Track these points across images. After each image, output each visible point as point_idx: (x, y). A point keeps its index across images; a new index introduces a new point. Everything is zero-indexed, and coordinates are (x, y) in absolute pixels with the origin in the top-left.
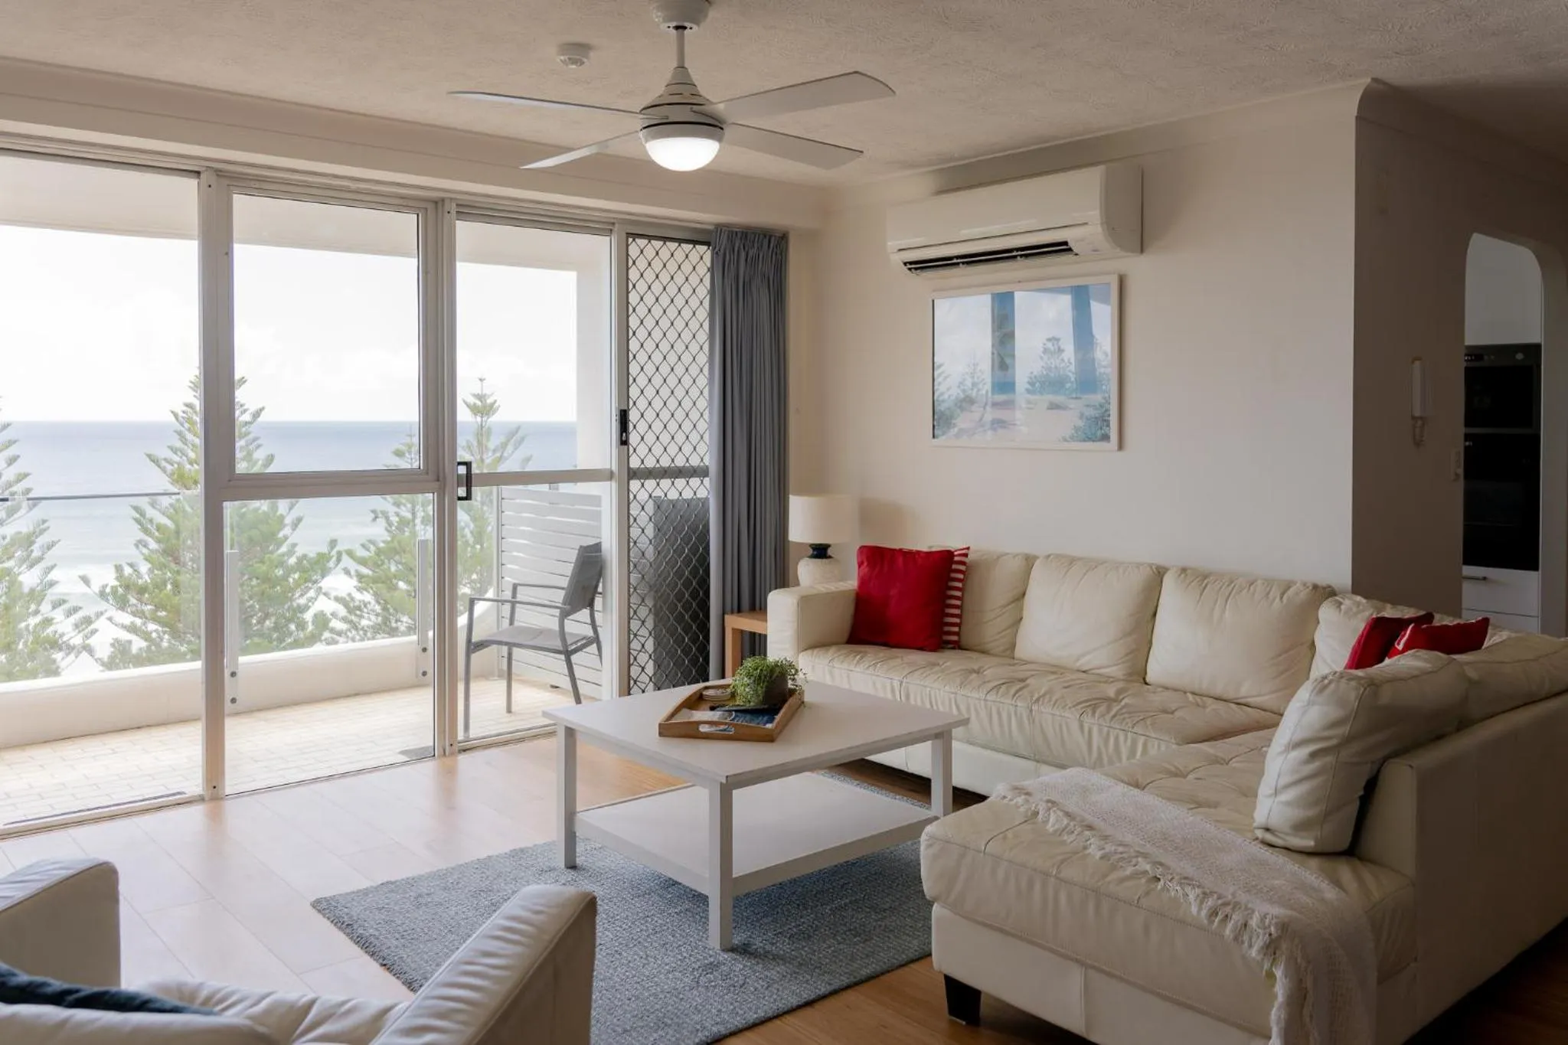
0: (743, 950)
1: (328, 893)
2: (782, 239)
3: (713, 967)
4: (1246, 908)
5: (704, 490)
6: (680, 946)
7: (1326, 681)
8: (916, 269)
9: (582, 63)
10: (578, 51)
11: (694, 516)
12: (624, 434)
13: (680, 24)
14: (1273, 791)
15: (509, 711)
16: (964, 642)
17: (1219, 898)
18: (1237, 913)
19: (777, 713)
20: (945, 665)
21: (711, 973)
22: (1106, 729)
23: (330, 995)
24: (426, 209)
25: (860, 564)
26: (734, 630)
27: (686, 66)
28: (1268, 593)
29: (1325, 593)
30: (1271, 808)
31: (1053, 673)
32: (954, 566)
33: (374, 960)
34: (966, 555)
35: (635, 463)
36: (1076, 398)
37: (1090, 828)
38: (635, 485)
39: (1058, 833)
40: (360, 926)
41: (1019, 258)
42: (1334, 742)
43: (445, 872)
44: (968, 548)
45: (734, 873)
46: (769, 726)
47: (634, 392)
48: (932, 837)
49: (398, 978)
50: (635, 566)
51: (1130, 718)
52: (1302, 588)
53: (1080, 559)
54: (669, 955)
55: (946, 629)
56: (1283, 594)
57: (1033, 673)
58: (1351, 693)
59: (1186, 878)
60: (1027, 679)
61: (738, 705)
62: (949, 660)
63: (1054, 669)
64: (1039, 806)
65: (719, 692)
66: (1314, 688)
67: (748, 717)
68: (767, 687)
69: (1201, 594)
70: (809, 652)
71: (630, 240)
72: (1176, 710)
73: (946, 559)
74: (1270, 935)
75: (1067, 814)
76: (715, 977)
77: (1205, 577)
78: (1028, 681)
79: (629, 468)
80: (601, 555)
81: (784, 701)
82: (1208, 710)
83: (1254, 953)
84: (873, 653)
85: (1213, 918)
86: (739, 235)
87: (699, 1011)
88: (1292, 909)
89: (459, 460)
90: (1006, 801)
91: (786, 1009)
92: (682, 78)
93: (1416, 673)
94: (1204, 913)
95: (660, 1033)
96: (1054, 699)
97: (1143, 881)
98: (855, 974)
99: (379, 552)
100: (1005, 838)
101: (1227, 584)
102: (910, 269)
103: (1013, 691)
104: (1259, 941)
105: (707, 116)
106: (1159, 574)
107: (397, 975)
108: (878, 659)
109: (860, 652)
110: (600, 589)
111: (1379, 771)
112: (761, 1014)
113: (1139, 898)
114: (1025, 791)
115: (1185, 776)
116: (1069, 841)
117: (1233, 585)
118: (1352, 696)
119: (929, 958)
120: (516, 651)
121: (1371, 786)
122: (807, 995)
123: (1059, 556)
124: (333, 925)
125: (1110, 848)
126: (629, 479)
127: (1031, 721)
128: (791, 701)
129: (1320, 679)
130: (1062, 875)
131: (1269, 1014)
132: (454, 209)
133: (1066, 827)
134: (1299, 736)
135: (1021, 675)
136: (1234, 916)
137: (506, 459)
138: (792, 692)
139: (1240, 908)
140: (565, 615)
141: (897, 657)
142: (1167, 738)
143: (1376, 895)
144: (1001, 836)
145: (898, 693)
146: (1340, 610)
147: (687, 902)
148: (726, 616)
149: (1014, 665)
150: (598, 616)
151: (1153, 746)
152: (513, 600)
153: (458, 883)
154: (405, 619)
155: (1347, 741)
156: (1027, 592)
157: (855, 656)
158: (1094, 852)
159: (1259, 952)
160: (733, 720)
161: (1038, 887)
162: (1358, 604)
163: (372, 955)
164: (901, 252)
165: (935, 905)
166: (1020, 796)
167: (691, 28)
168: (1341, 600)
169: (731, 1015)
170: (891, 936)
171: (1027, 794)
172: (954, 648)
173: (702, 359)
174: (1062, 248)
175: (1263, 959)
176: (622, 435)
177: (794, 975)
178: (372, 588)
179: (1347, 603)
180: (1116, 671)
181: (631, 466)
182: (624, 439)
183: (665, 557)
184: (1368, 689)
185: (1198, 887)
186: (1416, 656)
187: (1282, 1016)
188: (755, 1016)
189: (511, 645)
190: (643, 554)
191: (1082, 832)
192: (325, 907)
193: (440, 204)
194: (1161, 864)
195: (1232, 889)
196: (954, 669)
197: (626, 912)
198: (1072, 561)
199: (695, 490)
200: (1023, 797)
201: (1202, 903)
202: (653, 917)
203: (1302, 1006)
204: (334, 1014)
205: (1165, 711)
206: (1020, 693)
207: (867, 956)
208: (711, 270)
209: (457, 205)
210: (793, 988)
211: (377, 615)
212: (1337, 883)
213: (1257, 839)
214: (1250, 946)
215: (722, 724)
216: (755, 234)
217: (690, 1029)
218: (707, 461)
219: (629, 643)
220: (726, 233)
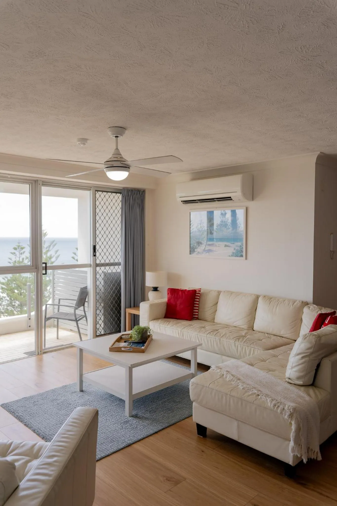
0: (135, 416)
1: (6, 402)
2: (144, 192)
3: (127, 422)
4: (284, 404)
5: (119, 269)
6: (116, 416)
7: (306, 336)
8: (185, 203)
9: (85, 144)
10: (84, 141)
11: (116, 278)
12: (95, 253)
13: (117, 136)
14: (291, 368)
15: (58, 339)
16: (199, 317)
17: (276, 401)
18: (281, 405)
19: (145, 343)
20: (194, 325)
21: (126, 424)
22: (242, 346)
23: (16, 441)
24: (32, 183)
25: (168, 294)
26: (129, 313)
27: (118, 148)
28: (289, 304)
29: (306, 304)
30: (290, 373)
31: (227, 327)
32: (197, 294)
33: (22, 423)
34: (200, 291)
35: (98, 262)
36: (233, 244)
37: (239, 379)
38: (98, 268)
39: (230, 381)
40: (17, 412)
41: (216, 201)
42: (309, 354)
43: (42, 394)
44: (201, 289)
45: (133, 392)
46: (143, 348)
47: (98, 240)
48: (193, 383)
49: (30, 429)
50: (98, 294)
51: (249, 342)
52: (299, 302)
53: (234, 292)
54: (113, 419)
55: (194, 313)
56: (293, 304)
57: (220, 328)
58: (313, 339)
59: (267, 395)
60: (219, 329)
61: (133, 341)
62: (195, 323)
63: (226, 326)
64: (224, 373)
65: (127, 336)
66: (303, 338)
67: (136, 344)
68: (142, 335)
69: (270, 303)
70: (153, 321)
71: (96, 192)
72: (263, 339)
73: (194, 292)
74: (291, 412)
75: (232, 375)
76: (128, 425)
77: (271, 298)
78: (219, 330)
79: (96, 263)
80: (87, 290)
81: (147, 339)
82: (272, 339)
83: (286, 417)
84: (173, 321)
85: (274, 407)
86: (130, 191)
87: (124, 436)
88: (296, 403)
89: (43, 262)
90: (214, 371)
91: (149, 435)
92: (117, 152)
93: (331, 332)
94: (272, 405)
95: (112, 444)
96: (227, 336)
97: (255, 396)
98: (170, 423)
99: (8, 280)
100: (214, 383)
101: (277, 301)
102: (183, 203)
103: (215, 333)
104: (288, 413)
105: (125, 164)
106: (257, 297)
107: (30, 428)
108: (174, 323)
109: (168, 321)
110: (87, 300)
111: (321, 361)
112: (142, 437)
113: (254, 401)
114: (219, 368)
115: (265, 361)
116: (233, 383)
117: (278, 302)
118: (313, 341)
119: (191, 417)
120: (60, 320)
121: (318, 366)
122: (156, 430)
123: (228, 291)
124: (8, 412)
125: (245, 386)
126: (96, 267)
127: (220, 343)
128: (149, 339)
129: (305, 335)
130: (231, 394)
131: (290, 435)
132: (41, 183)
133: (232, 379)
134: (298, 352)
135: (217, 328)
136: (280, 406)
137: (50, 251)
138: (149, 336)
139: (282, 404)
140: (76, 309)
141: (179, 323)
142: (260, 349)
143: (320, 397)
144: (213, 382)
145: (180, 335)
146: (309, 309)
147: (118, 402)
148: (126, 309)
149: (214, 325)
150: (86, 309)
151: (256, 350)
152: (59, 305)
153: (47, 397)
154: (17, 302)
155: (312, 353)
156: (218, 302)
157: (167, 323)
158: (240, 387)
159: (287, 417)
160: (131, 346)
161: (224, 397)
162: (315, 307)
163: (21, 422)
164: (181, 198)
165: (194, 402)
166: (218, 369)
167: (120, 137)
168: (310, 306)
169: (133, 437)
170: (180, 410)
171: (221, 369)
172: (196, 319)
173: (119, 229)
174: (229, 199)
175: (289, 419)
176: (94, 253)
177: (152, 424)
178: (6, 292)
179: (311, 307)
180: (245, 327)
181: (97, 263)
182: (95, 254)
183: (107, 291)
184: (318, 338)
185: (270, 397)
186: (331, 326)
187: (294, 435)
188: (140, 437)
189: (58, 318)
190: (100, 290)
191: (237, 381)
192: (5, 406)
193: (36, 182)
194: (260, 391)
195: (279, 398)
196: (198, 327)
197: (99, 405)
198: (232, 293)
199: (116, 269)
200: (219, 370)
201: (271, 402)
202: (108, 407)
203: (299, 432)
204: (19, 447)
205: (259, 340)
206: (217, 334)
207: (173, 417)
208: (122, 201)
209: (42, 182)
210: (151, 428)
211: (8, 301)
212: (309, 395)
213: (286, 381)
214: (285, 415)
215: (127, 347)
216: (135, 190)
217: (121, 442)
218: (120, 261)
219: (96, 317)
220: (126, 190)
